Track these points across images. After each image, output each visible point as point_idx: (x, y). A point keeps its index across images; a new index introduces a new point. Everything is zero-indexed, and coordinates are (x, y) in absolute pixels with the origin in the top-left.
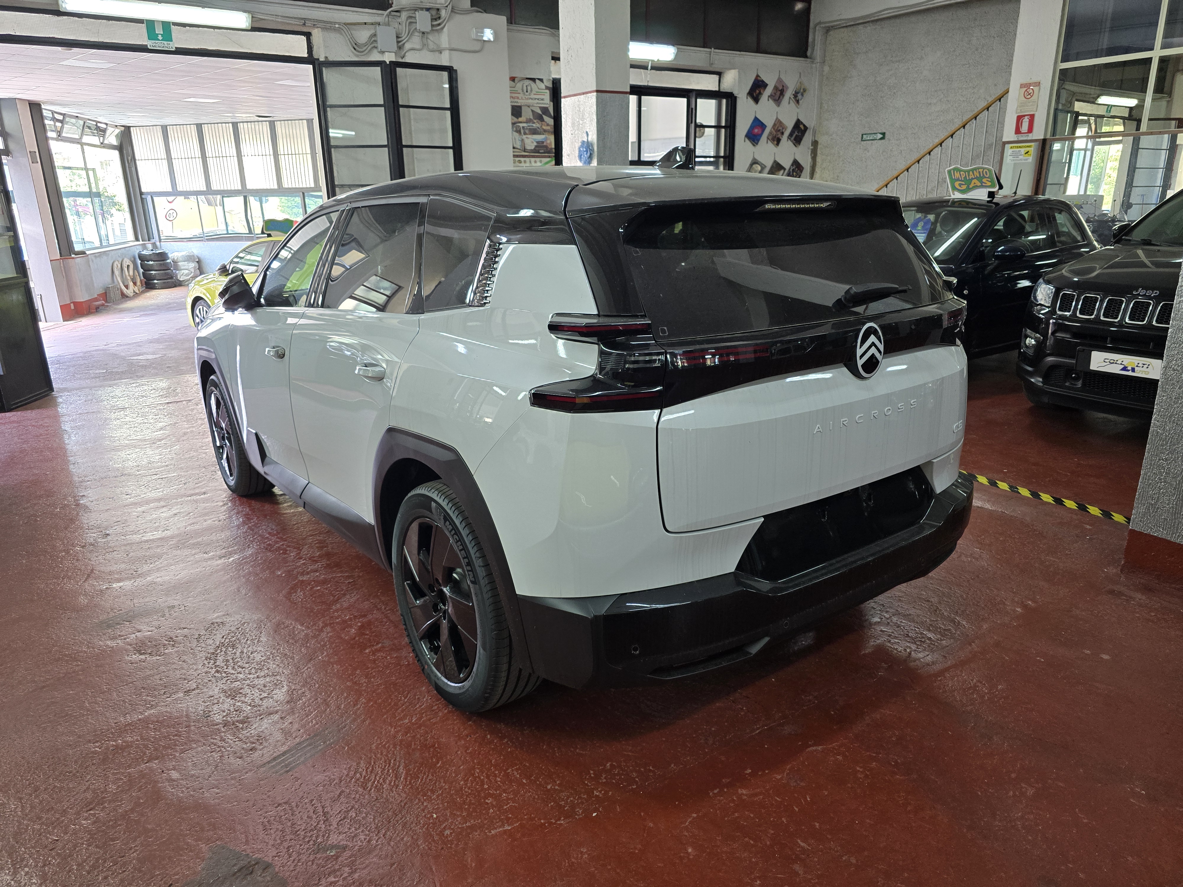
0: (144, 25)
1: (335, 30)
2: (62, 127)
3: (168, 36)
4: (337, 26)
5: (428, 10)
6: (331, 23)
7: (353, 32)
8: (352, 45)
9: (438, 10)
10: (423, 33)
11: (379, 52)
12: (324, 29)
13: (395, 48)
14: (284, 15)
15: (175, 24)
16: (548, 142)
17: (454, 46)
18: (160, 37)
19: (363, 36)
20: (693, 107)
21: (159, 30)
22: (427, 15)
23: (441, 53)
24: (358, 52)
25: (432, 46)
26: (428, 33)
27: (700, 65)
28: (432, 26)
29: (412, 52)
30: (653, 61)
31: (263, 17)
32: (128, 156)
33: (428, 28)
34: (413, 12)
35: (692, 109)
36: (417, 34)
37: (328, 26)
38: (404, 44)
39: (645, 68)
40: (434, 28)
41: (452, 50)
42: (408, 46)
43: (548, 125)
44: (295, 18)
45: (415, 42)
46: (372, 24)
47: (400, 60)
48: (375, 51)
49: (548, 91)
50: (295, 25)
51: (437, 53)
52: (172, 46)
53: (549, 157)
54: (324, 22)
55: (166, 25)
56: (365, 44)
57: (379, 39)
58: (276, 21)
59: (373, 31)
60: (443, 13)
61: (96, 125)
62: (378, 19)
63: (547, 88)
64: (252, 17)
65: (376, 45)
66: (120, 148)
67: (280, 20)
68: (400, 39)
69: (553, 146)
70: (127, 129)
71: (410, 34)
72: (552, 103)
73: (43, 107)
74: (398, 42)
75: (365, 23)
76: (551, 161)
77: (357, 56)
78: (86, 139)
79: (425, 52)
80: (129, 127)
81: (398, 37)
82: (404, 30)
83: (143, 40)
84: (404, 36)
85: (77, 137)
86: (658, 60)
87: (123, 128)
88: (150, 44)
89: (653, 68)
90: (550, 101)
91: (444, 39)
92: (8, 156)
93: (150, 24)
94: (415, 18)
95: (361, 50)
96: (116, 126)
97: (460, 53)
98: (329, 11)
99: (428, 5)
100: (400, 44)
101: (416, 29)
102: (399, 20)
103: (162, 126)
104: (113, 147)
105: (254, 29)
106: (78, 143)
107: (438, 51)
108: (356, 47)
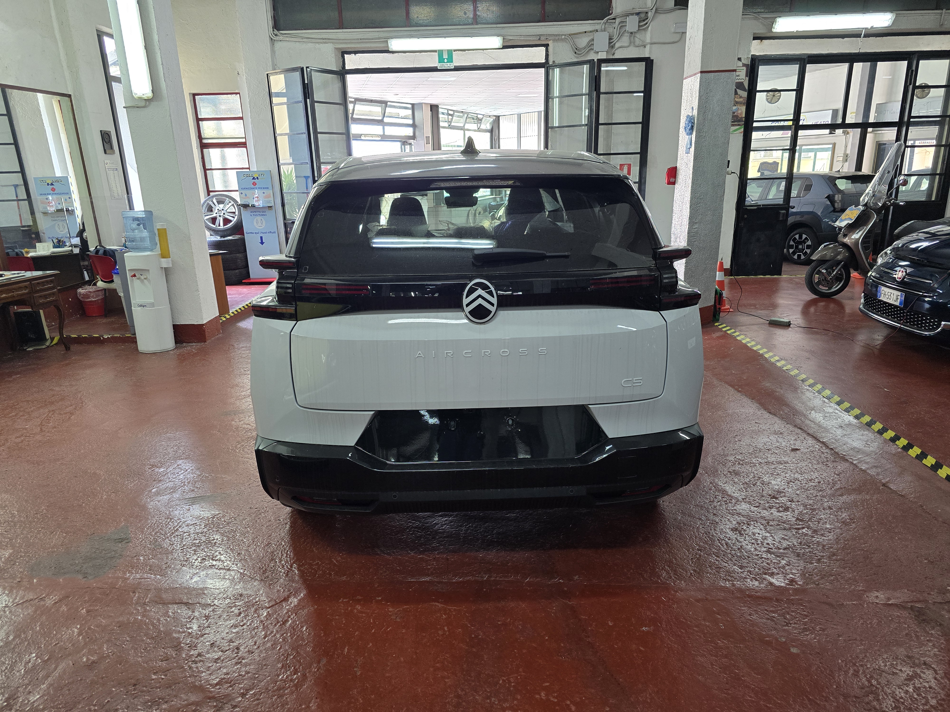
0: (437, 54)
1: (562, 40)
2: (452, 119)
3: (450, 60)
4: (563, 37)
5: (638, 14)
6: (559, 35)
7: (575, 40)
8: (573, 50)
9: (647, 13)
10: (631, 33)
11: (594, 53)
12: (554, 40)
13: (606, 47)
14: (527, 34)
15: (455, 51)
16: (739, 112)
17: (655, 41)
18: (446, 61)
19: (583, 42)
20: (914, 68)
21: (445, 56)
22: (636, 18)
23: (645, 47)
24: (579, 54)
25: (637, 42)
26: (635, 33)
27: (927, 27)
28: (639, 26)
29: (621, 49)
30: (866, 29)
31: (511, 38)
32: (495, 136)
33: (635, 28)
34: (625, 18)
35: (912, 71)
36: (626, 34)
37: (557, 38)
38: (615, 44)
39: (858, 36)
40: (641, 28)
41: (651, 44)
42: (617, 45)
43: (741, 97)
44: (533, 35)
45: (625, 40)
46: (591, 32)
47: (611, 57)
48: (592, 52)
49: (745, 68)
50: (534, 40)
51: (642, 47)
52: (452, 66)
53: (739, 125)
54: (554, 35)
55: (450, 52)
56: (585, 48)
57: (595, 42)
58: (520, 40)
59: (590, 38)
60: (650, 14)
61: (477, 117)
62: (598, 27)
63: (744, 65)
64: (504, 39)
65: (592, 47)
66: (491, 131)
67: (522, 38)
68: (612, 41)
69: (744, 116)
70: (498, 118)
71: (620, 36)
72: (747, 78)
73: (440, 107)
74: (610, 43)
75: (585, 32)
76: (740, 129)
77: (577, 58)
78: (467, 126)
79: (632, 48)
80: (499, 117)
81: (610, 39)
82: (615, 33)
83: (434, 63)
84: (615, 37)
85: (462, 125)
86: (872, 27)
87: (495, 117)
88: (439, 66)
89: (865, 36)
90: (746, 76)
91: (648, 37)
92: (414, 140)
93: (440, 53)
94: (626, 22)
95: (580, 53)
96: (490, 116)
97: (660, 45)
98: (559, 26)
99: (637, 11)
100: (612, 44)
101: (626, 30)
102: (614, 26)
103: (518, 114)
104: (486, 131)
105: (504, 47)
106: (462, 129)
107: (643, 46)
108: (577, 51)
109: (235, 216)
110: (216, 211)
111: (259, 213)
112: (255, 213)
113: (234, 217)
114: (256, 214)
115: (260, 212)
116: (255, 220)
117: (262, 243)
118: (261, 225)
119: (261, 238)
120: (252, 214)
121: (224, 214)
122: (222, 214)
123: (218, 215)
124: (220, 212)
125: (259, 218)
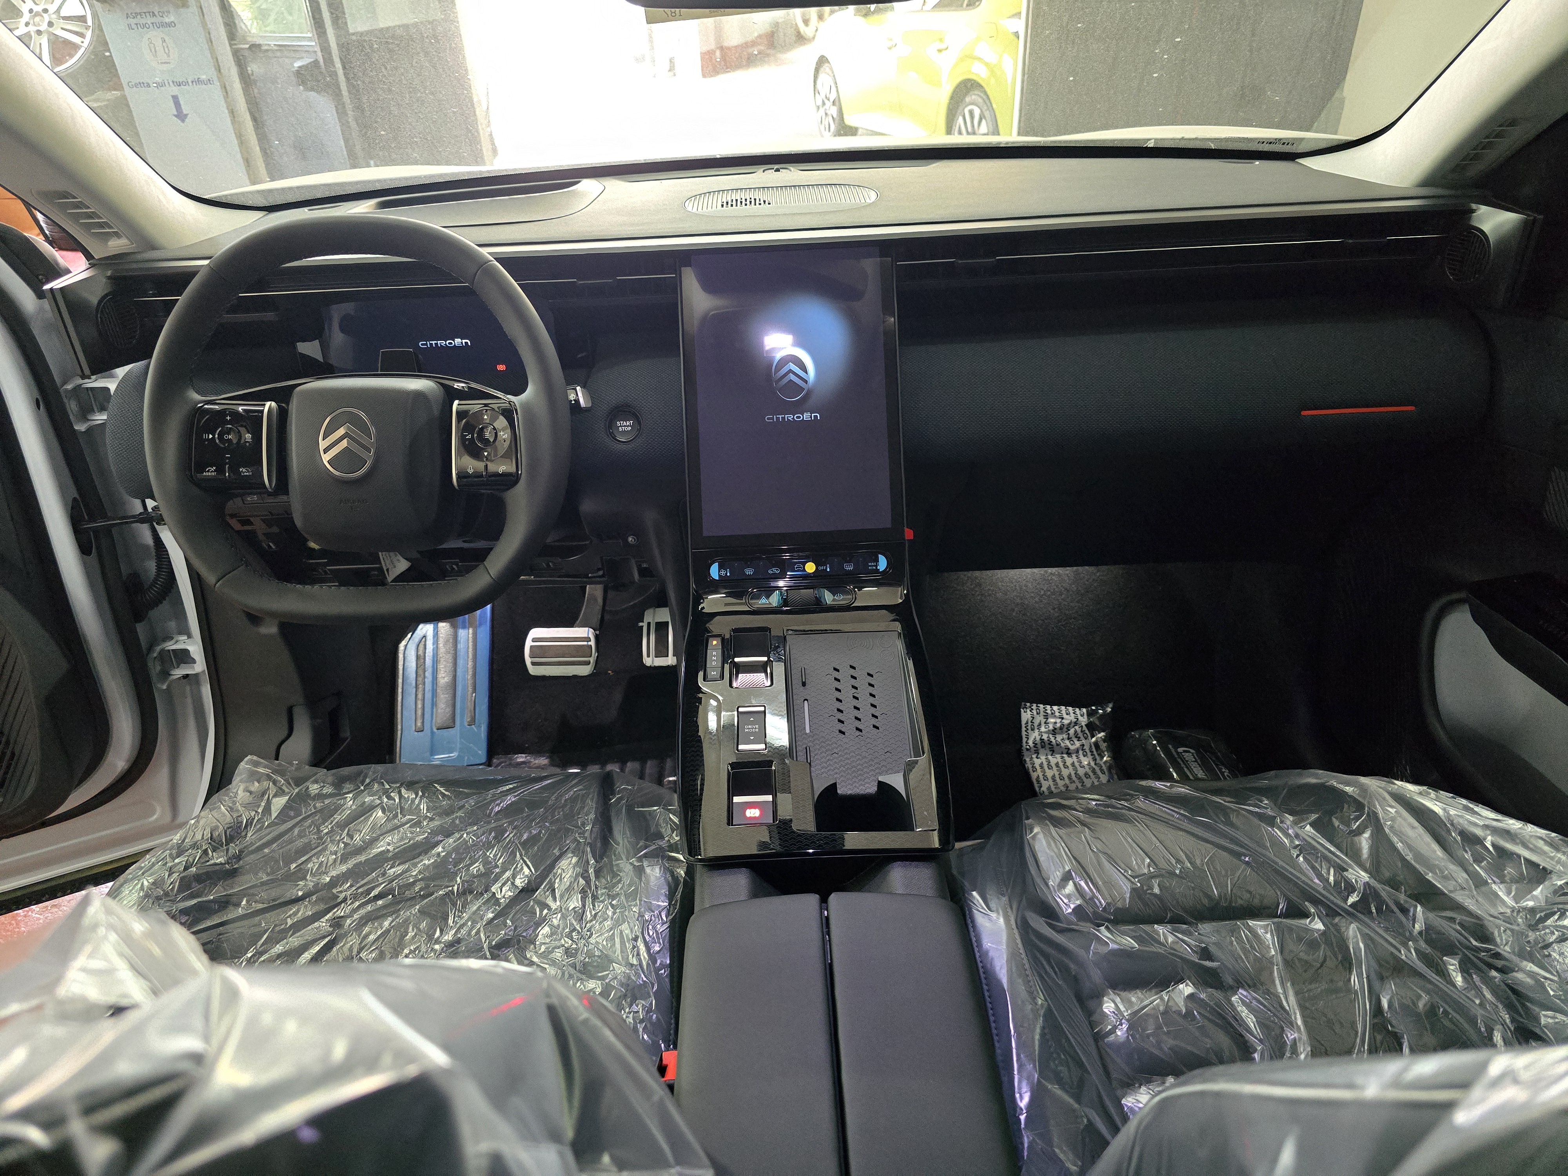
109: (83, 31)
110: (26, 16)
111: (154, 20)
112: (139, 20)
113: (82, 35)
114: (143, 21)
115: (154, 15)
116: (145, 39)
117: (181, 116)
118: (165, 58)
119: (175, 99)
120: (132, 21)
121: (50, 24)
122: (44, 27)
123: (32, 29)
124: (37, 19)
125: (156, 35)
